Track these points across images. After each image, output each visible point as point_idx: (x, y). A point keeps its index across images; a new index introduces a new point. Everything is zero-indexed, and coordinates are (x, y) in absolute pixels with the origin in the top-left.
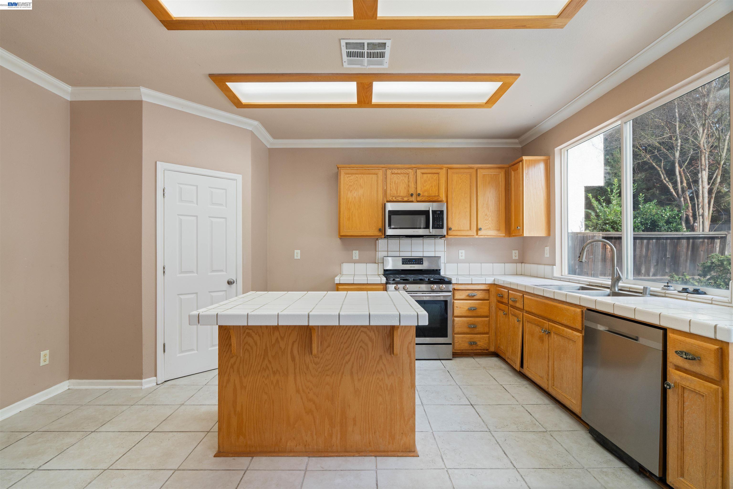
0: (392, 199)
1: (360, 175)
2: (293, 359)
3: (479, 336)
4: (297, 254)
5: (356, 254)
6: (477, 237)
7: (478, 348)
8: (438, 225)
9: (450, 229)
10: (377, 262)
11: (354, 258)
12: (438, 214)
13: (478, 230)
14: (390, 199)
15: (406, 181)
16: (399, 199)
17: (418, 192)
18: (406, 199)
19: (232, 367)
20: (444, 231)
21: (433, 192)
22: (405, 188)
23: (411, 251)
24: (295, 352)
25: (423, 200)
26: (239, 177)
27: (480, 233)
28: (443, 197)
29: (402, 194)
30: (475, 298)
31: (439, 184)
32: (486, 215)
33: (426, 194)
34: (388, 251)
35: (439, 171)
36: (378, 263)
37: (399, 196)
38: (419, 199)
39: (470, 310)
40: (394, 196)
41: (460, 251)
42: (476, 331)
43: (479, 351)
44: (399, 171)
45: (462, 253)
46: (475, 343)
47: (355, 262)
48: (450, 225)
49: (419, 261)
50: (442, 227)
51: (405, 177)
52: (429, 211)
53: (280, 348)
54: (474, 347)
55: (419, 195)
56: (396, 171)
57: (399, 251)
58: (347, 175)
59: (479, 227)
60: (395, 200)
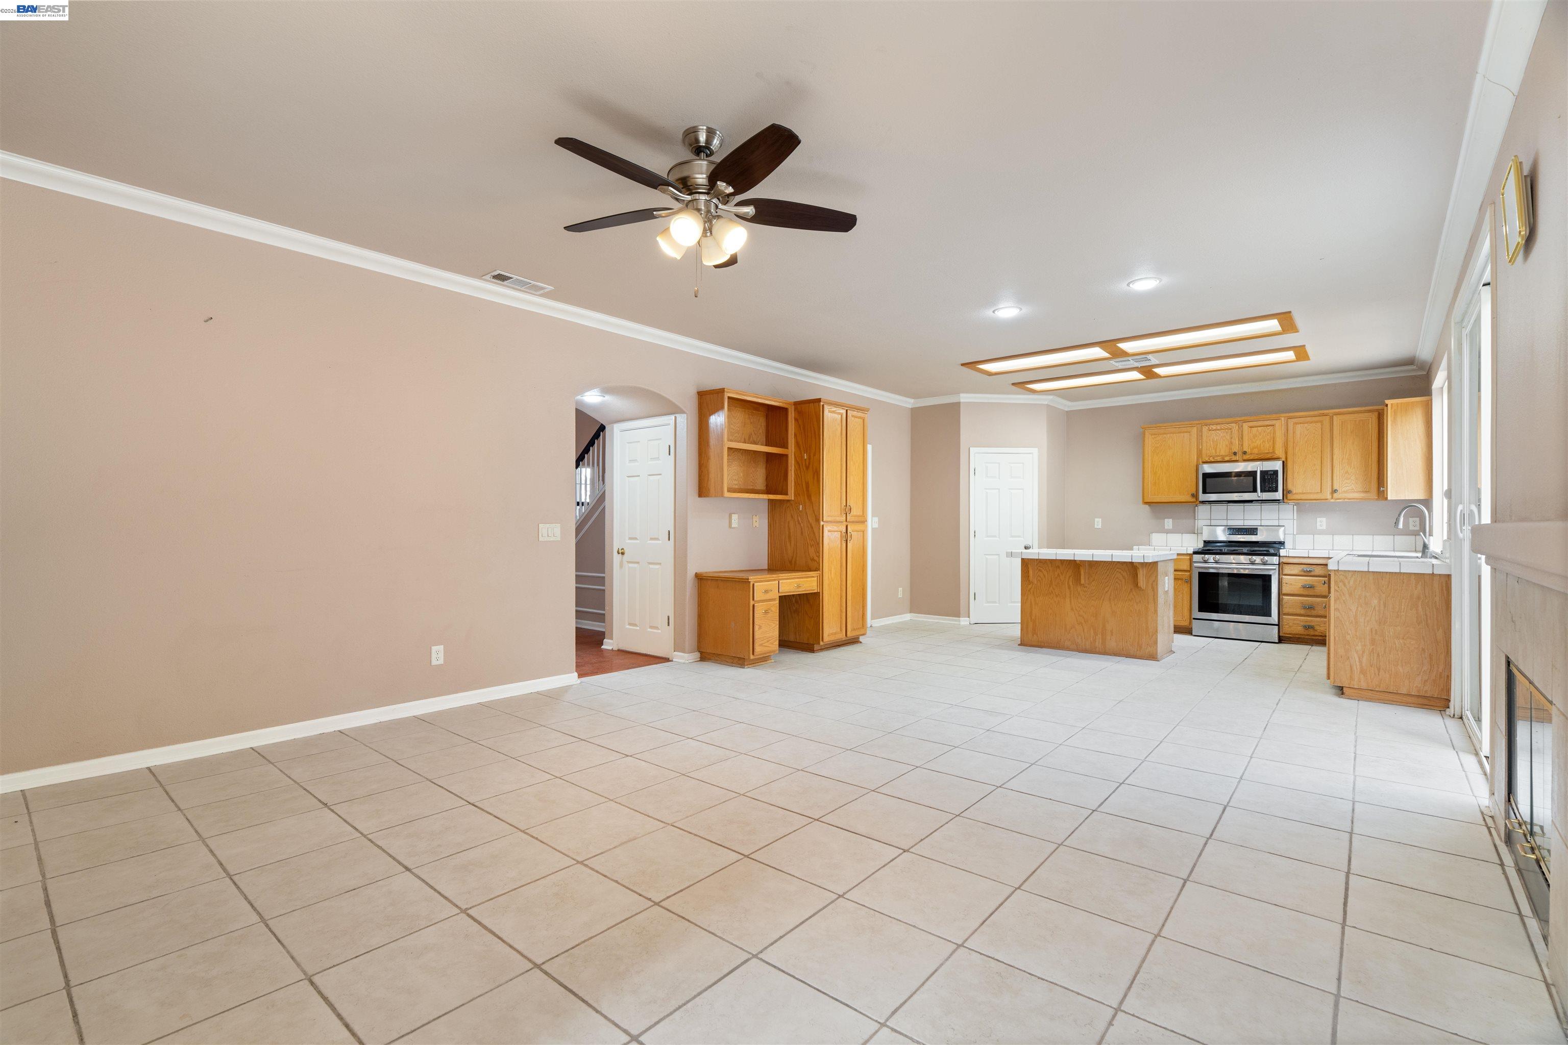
0: (1209, 459)
1: (1169, 435)
2: (1069, 588)
3: (1318, 619)
4: (1098, 523)
5: (1169, 523)
6: (1332, 501)
7: (1317, 633)
8: (1270, 487)
9: (1289, 492)
10: (1196, 532)
11: (1166, 527)
12: (1271, 474)
13: (1334, 491)
14: (1207, 459)
15: (1228, 438)
16: (1219, 459)
17: (1245, 450)
18: (1227, 459)
19: (1029, 591)
20: (1278, 495)
21: (1266, 448)
22: (1226, 446)
23: (1244, 520)
24: (1071, 583)
25: (1251, 458)
26: (1035, 451)
27: (1335, 495)
28: (1280, 452)
29: (1223, 453)
30: (1312, 573)
31: (1274, 438)
32: (1347, 472)
33: (1256, 451)
34: (1211, 519)
35: (1274, 422)
36: (1198, 534)
37: (1219, 456)
38: (1246, 457)
39: (1304, 587)
40: (1211, 456)
41: (1318, 519)
42: (1314, 613)
43: (1320, 638)
44: (1219, 427)
45: (1322, 522)
46: (1312, 627)
47: (1168, 532)
48: (1290, 487)
49: (1253, 531)
50: (1276, 490)
51: (1227, 433)
52: (1256, 472)
53: (1061, 580)
54: (1311, 632)
55: (1245, 453)
56: (1214, 427)
57: (1227, 519)
58: (1153, 436)
59: (1335, 488)
60: (1213, 460)
